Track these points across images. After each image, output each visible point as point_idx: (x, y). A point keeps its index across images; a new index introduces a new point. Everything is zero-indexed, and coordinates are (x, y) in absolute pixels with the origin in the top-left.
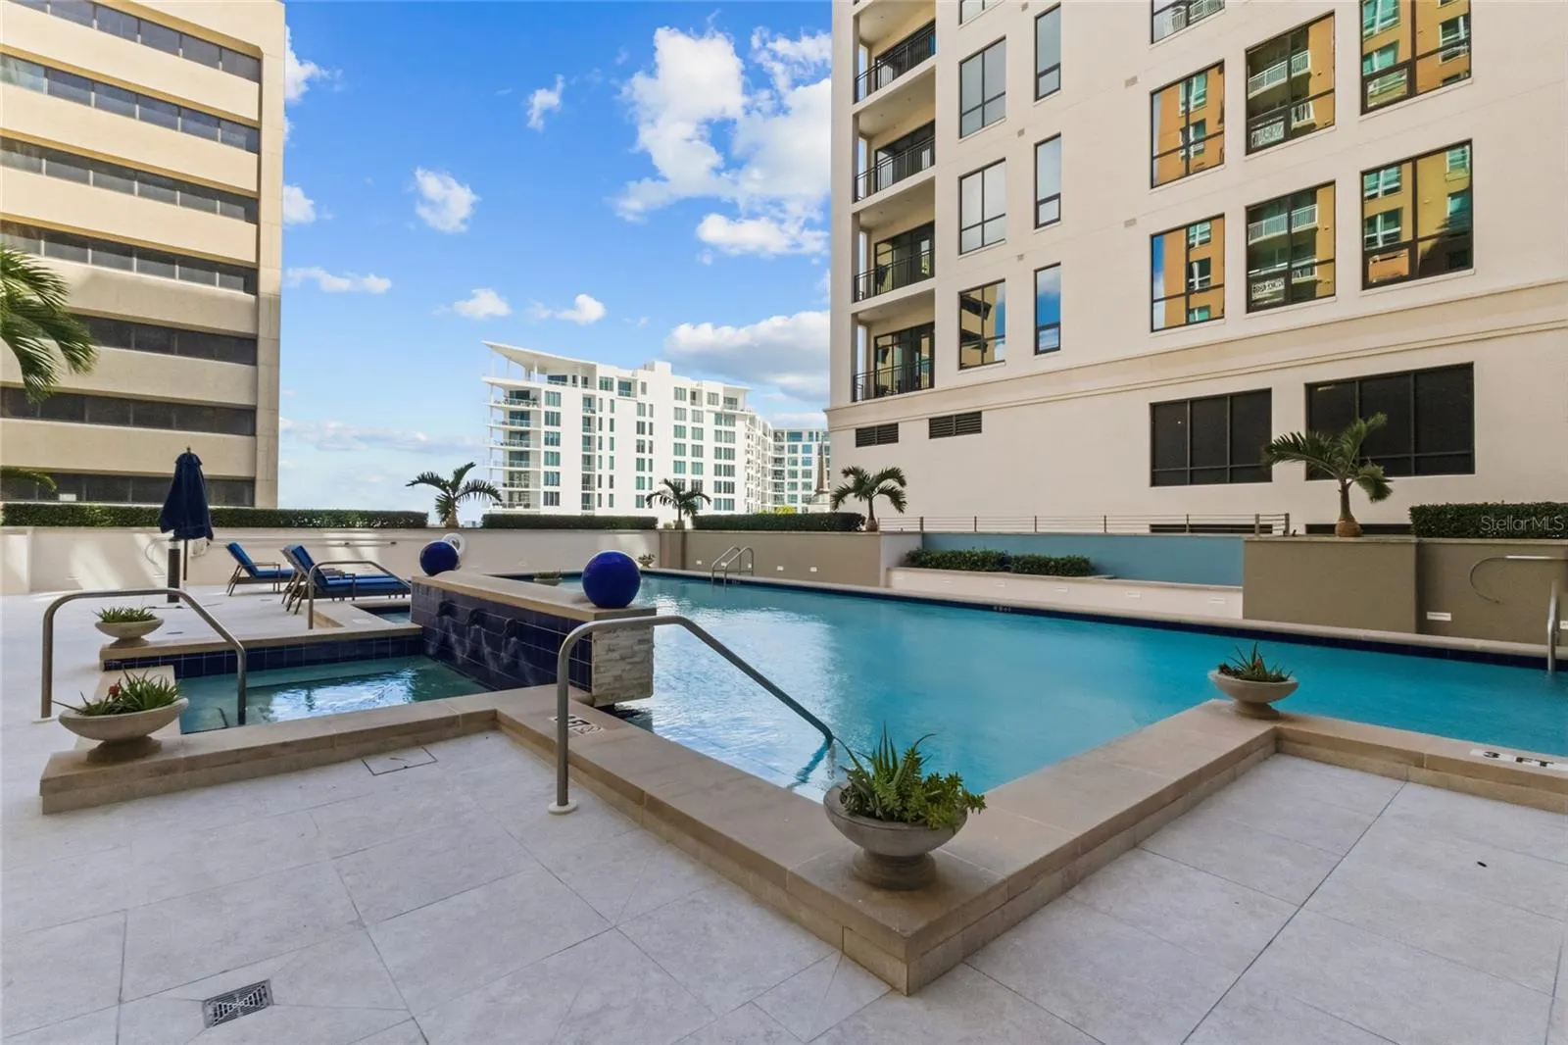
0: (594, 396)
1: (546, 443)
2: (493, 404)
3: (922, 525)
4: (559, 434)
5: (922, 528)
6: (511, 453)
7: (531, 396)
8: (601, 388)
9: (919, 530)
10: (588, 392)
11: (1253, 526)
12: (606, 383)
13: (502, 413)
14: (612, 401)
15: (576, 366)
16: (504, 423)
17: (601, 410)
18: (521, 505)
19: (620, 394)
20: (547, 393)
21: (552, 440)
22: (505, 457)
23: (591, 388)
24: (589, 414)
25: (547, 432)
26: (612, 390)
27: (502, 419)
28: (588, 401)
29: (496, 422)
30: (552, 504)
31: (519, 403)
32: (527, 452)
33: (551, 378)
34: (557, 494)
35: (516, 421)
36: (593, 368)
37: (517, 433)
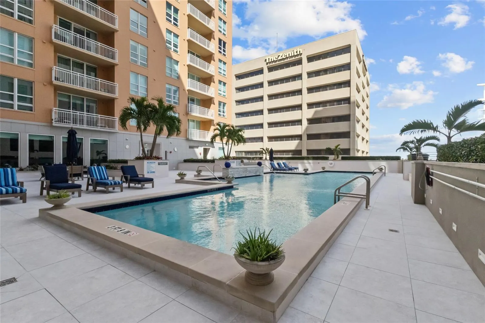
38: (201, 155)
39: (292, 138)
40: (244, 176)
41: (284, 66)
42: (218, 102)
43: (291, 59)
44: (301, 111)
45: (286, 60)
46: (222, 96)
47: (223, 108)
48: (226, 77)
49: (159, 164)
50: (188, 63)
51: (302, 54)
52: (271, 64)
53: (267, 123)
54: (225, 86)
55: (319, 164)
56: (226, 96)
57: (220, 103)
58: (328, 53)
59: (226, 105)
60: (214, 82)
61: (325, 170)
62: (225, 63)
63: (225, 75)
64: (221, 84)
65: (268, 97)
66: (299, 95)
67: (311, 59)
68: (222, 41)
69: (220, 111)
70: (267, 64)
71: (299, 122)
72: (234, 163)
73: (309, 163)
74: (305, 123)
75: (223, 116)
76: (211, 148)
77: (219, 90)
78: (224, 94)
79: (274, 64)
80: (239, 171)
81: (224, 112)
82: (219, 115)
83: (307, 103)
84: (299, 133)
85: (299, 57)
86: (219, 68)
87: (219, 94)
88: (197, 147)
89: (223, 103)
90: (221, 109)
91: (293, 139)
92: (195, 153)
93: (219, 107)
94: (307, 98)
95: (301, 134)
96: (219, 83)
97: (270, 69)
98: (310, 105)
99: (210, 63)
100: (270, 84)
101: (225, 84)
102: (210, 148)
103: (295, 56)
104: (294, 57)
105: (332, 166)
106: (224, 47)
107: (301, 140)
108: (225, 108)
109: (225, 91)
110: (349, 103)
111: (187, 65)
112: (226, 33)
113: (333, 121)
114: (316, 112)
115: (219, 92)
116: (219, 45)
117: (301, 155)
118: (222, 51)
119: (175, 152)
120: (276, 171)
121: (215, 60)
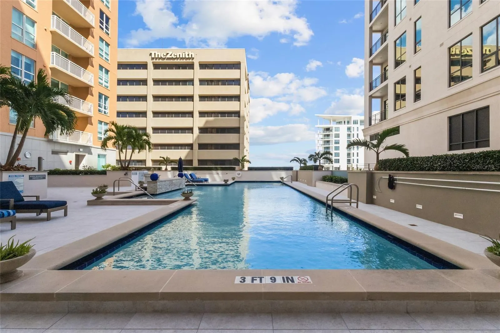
0: (351, 127)
1: (335, 144)
2: (319, 133)
4: (339, 140)
6: (324, 147)
7: (330, 130)
8: (354, 124)
10: (349, 126)
12: (355, 122)
13: (322, 135)
14: (358, 127)
15: (344, 118)
16: (322, 139)
17: (354, 131)
18: (327, 163)
19: (361, 125)
20: (335, 128)
21: (337, 142)
22: (323, 149)
23: (350, 124)
24: (350, 133)
25: (335, 140)
26: (357, 124)
27: (322, 137)
28: (349, 129)
29: (320, 138)
30: (337, 163)
31: (326, 132)
32: (329, 147)
33: (337, 123)
34: (339, 159)
35: (326, 137)
36: (350, 118)
37: (326, 141)
38: (71, 163)
39: (181, 147)
40: (170, 190)
41: (174, 67)
42: (98, 94)
43: (182, 61)
44: (192, 118)
45: (176, 61)
46: (104, 86)
47: (105, 103)
48: (109, 62)
49: (31, 178)
50: (54, 29)
51: (193, 58)
52: (157, 61)
53: (152, 127)
54: (107, 74)
55: (227, 175)
56: (109, 87)
57: (100, 95)
58: (213, 64)
59: (109, 99)
60: (93, 66)
61: (236, 180)
62: (108, 45)
63: (108, 60)
64: (102, 71)
65: (153, 98)
66: (191, 101)
67: (203, 66)
68: (105, 15)
69: (99, 106)
70: (153, 59)
71: (190, 130)
72: (137, 175)
73: (218, 174)
74: (196, 131)
75: (105, 113)
76: (87, 155)
77: (100, 78)
78: (107, 84)
79: (161, 61)
80: (166, 184)
81: (105, 108)
82: (99, 111)
83: (198, 111)
84: (190, 141)
85: (191, 61)
86: (100, 48)
87: (100, 83)
88: (66, 153)
89: (105, 96)
90: (101, 103)
91: (183, 147)
92: (61, 162)
93: (99, 101)
94: (199, 106)
95: (192, 142)
96: (100, 69)
97: (157, 66)
98: (202, 114)
99: (87, 39)
100: (155, 83)
101: (107, 71)
102: (85, 155)
103: (185, 58)
104: (185, 60)
105: (239, 176)
106: (107, 22)
107: (192, 149)
108: (107, 102)
109: (107, 81)
110: (239, 116)
111: (51, 32)
112: (109, 6)
113: (217, 132)
114: (207, 122)
115: (100, 80)
116: (100, 18)
117: (192, 166)
118: (104, 27)
119: (27, 159)
120: (196, 183)
121: (95, 37)
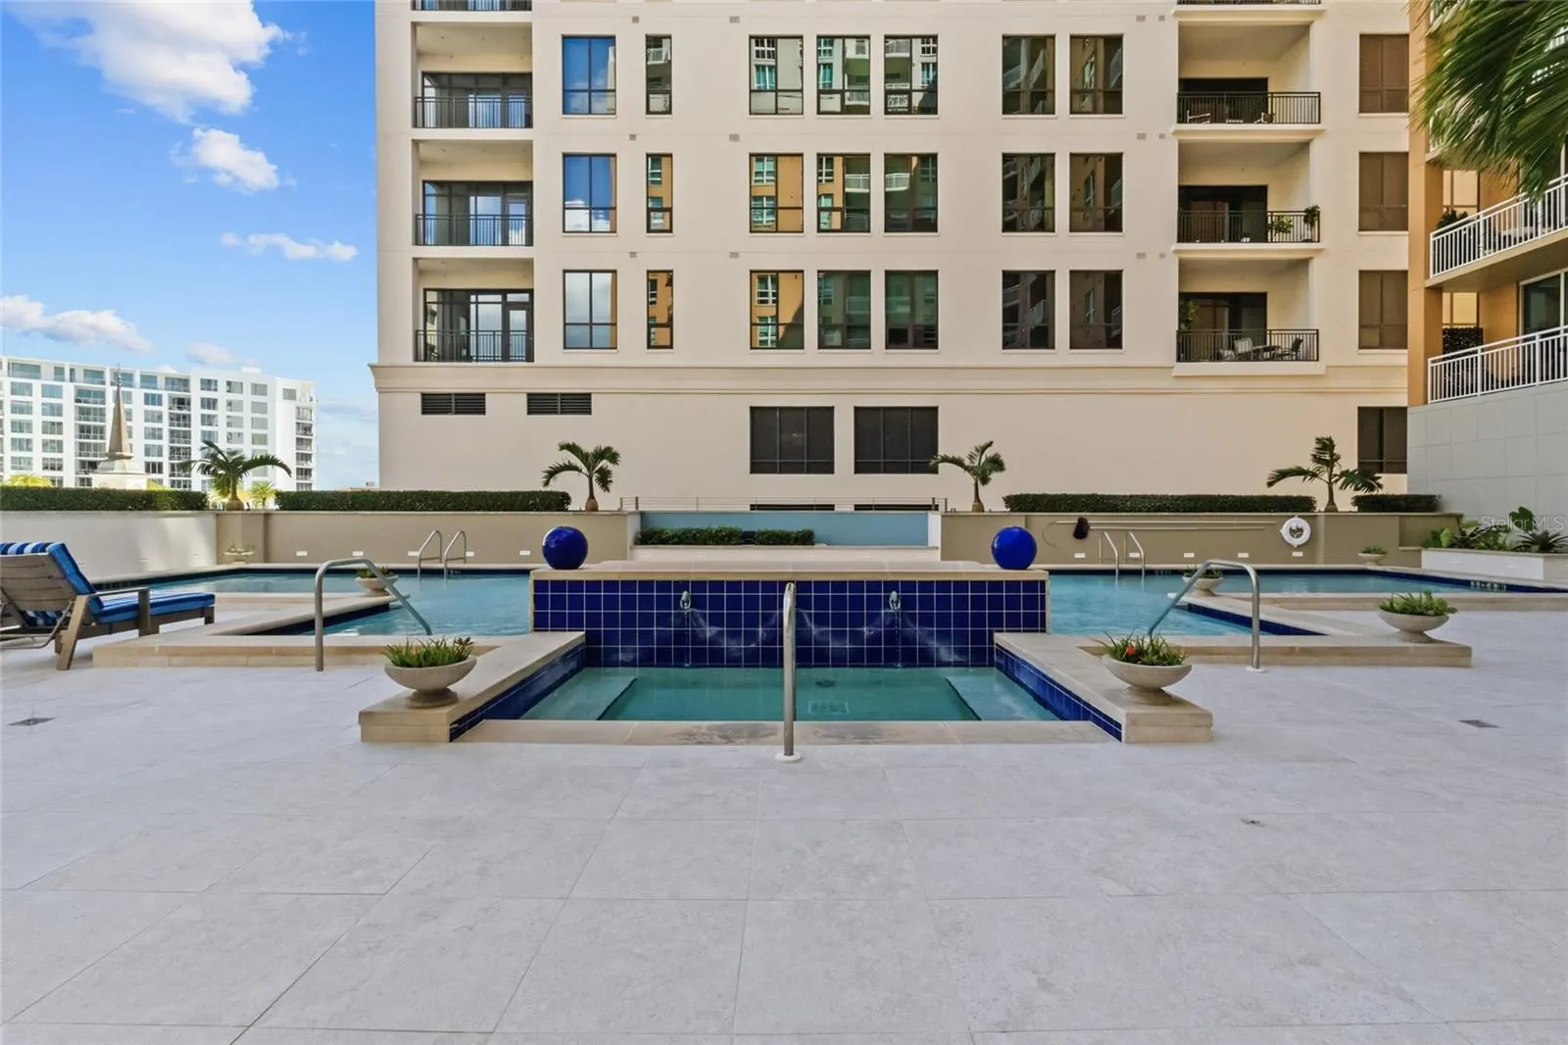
3: (637, 504)
5: (637, 507)
9: (634, 509)
11: (930, 506)
